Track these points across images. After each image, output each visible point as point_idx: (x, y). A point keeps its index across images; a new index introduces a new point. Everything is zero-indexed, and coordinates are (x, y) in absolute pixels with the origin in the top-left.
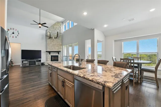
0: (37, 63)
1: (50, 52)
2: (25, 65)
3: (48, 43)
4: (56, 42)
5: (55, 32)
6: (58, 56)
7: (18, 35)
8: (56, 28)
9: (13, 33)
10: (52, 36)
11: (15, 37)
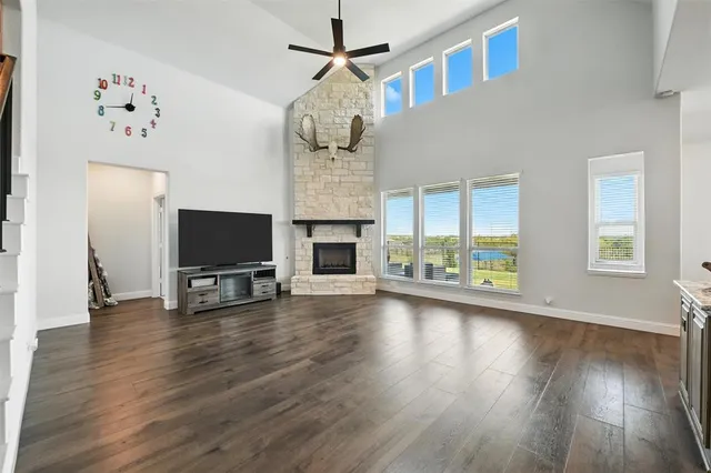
0: (258, 287)
1: (309, 226)
2: (200, 299)
3: (300, 177)
4: (346, 172)
5: (337, 120)
6: (352, 246)
7: (153, 123)
8: (344, 97)
9: (130, 107)
10: (322, 139)
11: (137, 132)
